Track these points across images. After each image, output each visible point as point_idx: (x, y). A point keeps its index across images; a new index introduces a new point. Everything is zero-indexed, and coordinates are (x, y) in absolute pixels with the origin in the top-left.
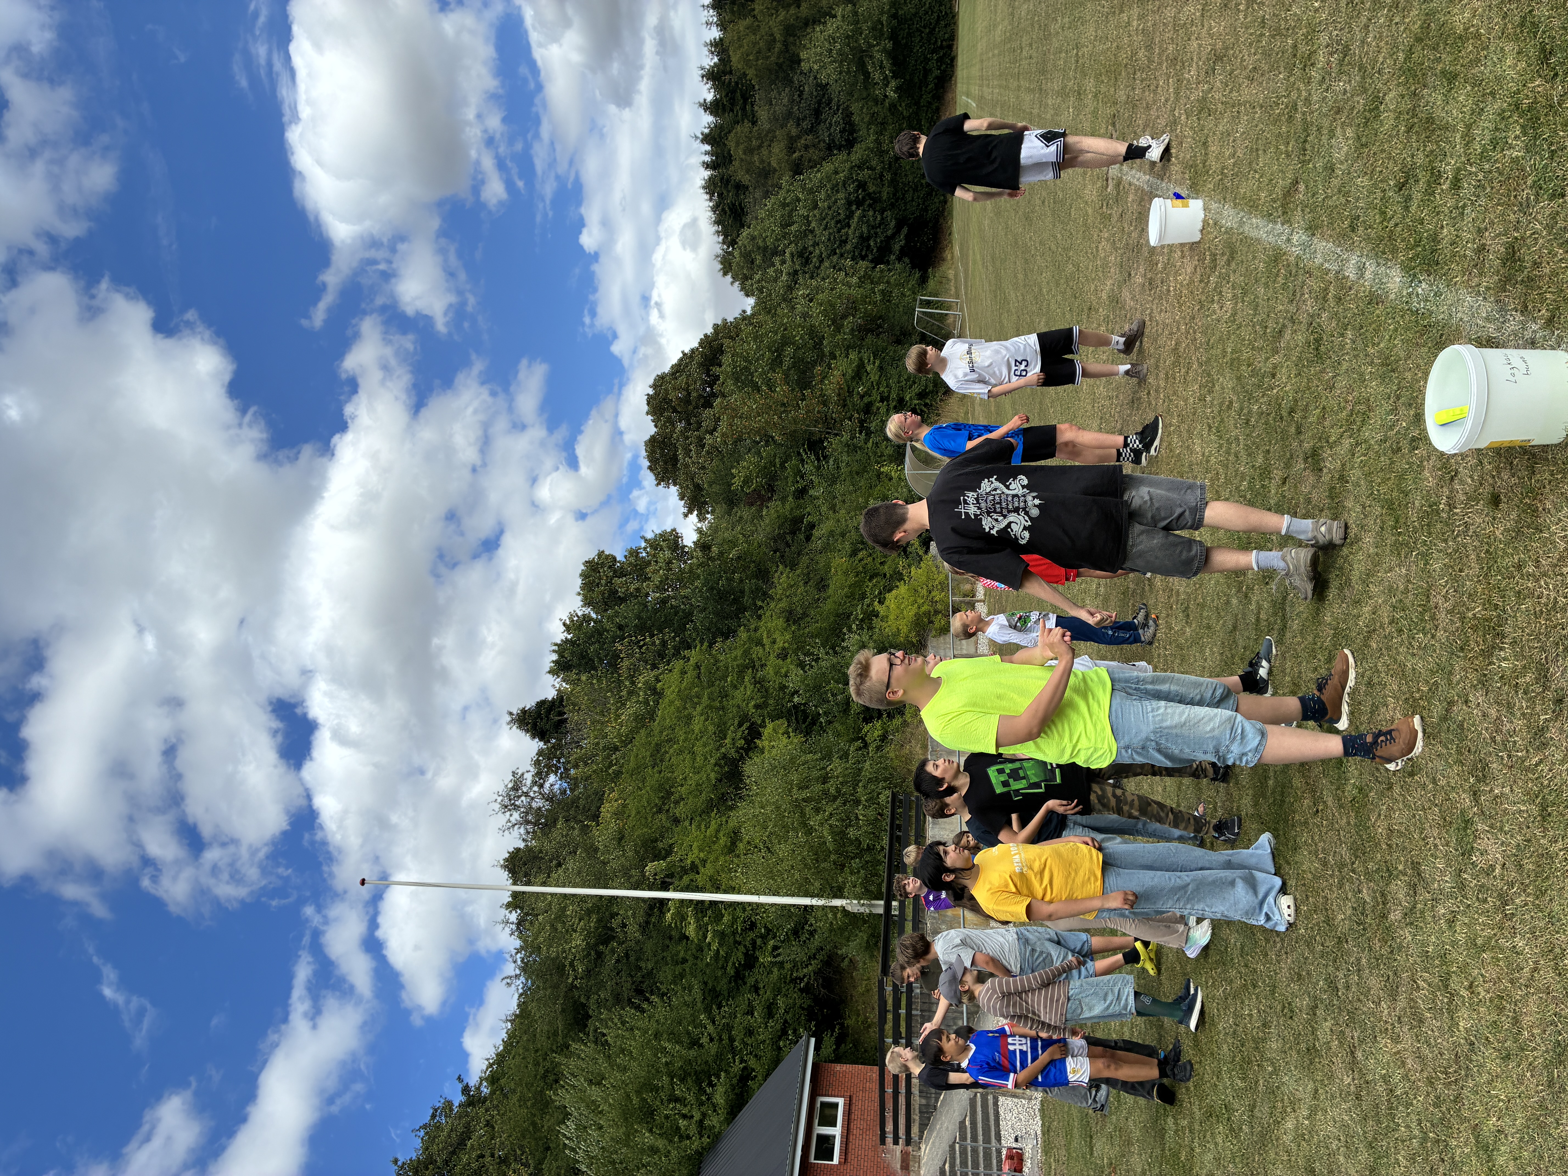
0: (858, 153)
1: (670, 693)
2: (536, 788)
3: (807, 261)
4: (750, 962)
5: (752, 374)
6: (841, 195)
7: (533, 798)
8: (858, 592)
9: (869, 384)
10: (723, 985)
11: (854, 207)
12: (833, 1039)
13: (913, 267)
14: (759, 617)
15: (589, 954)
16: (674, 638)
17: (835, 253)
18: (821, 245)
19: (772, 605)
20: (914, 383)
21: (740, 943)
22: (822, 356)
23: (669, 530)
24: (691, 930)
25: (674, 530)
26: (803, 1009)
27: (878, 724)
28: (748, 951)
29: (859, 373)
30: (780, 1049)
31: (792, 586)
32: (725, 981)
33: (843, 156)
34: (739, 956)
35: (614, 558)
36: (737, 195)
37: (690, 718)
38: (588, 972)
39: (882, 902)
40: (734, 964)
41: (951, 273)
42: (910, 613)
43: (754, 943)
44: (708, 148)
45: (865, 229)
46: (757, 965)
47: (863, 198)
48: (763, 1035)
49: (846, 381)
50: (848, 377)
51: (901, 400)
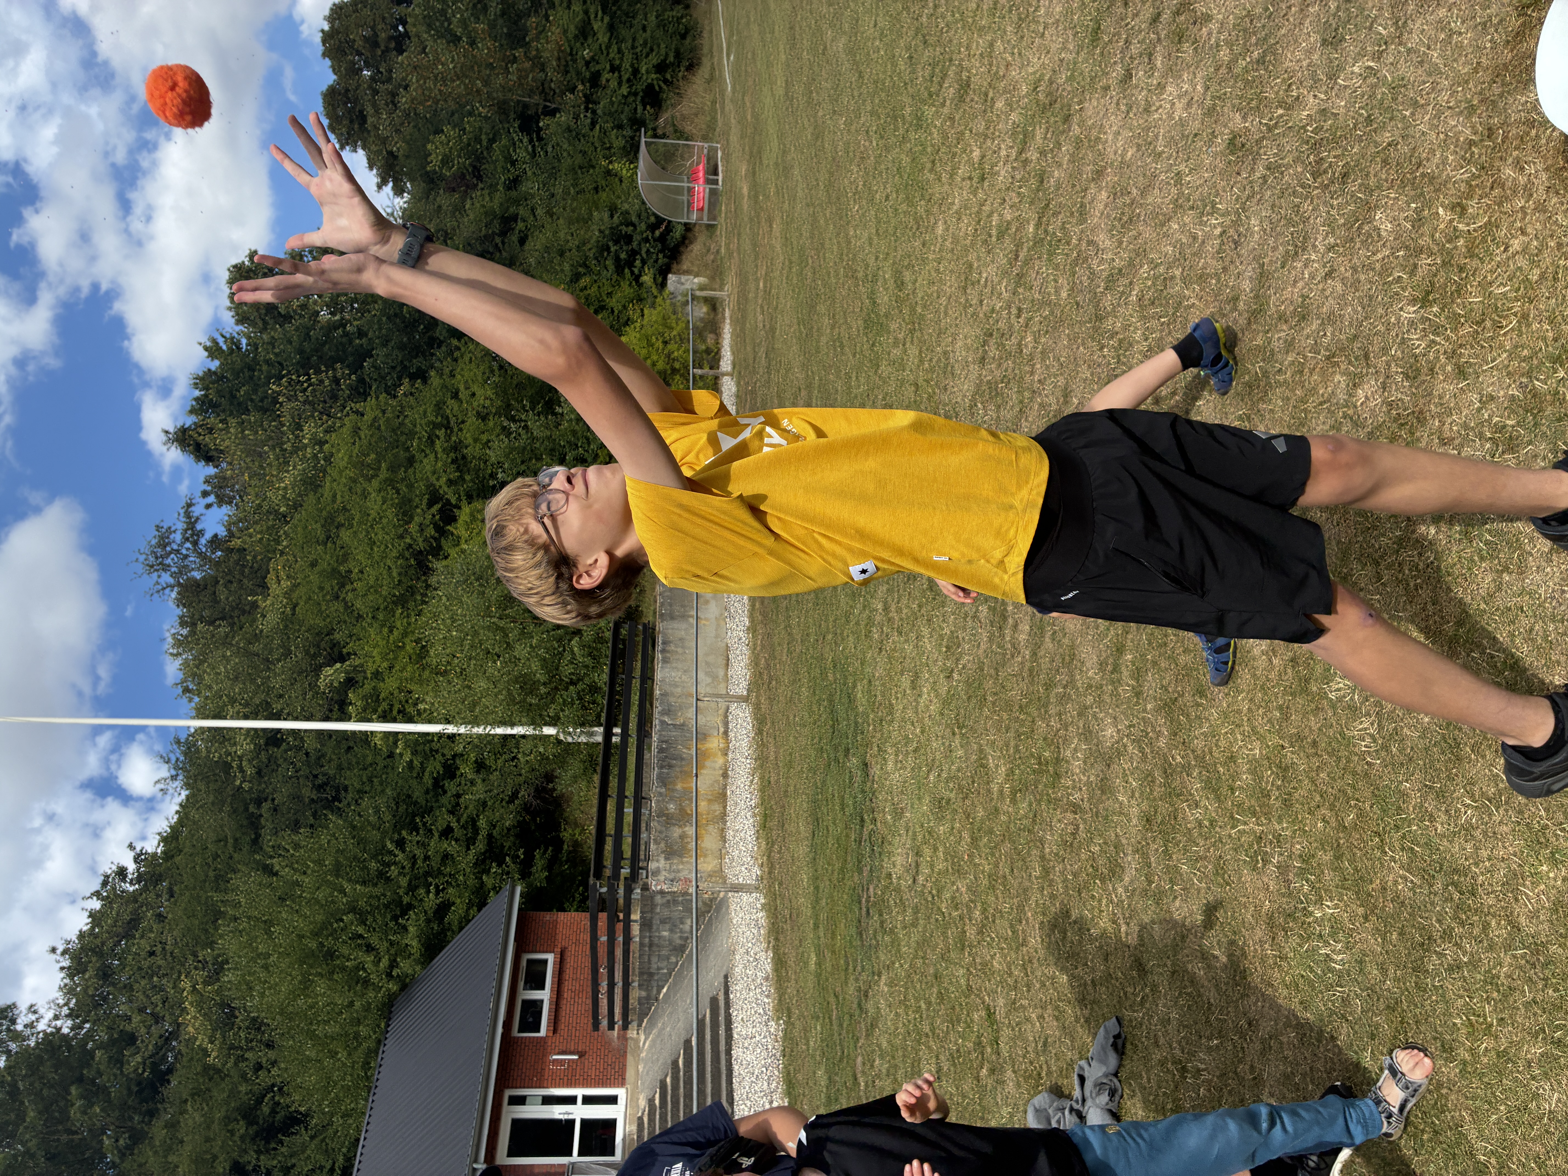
2: (189, 545)
4: (450, 772)
5: (448, 20)
7: (186, 556)
9: (596, 46)
15: (258, 755)
29: (585, 32)
32: (421, 791)
34: (436, 766)
39: (601, 730)
49: (569, 41)
50: (570, 36)
51: (636, 72)
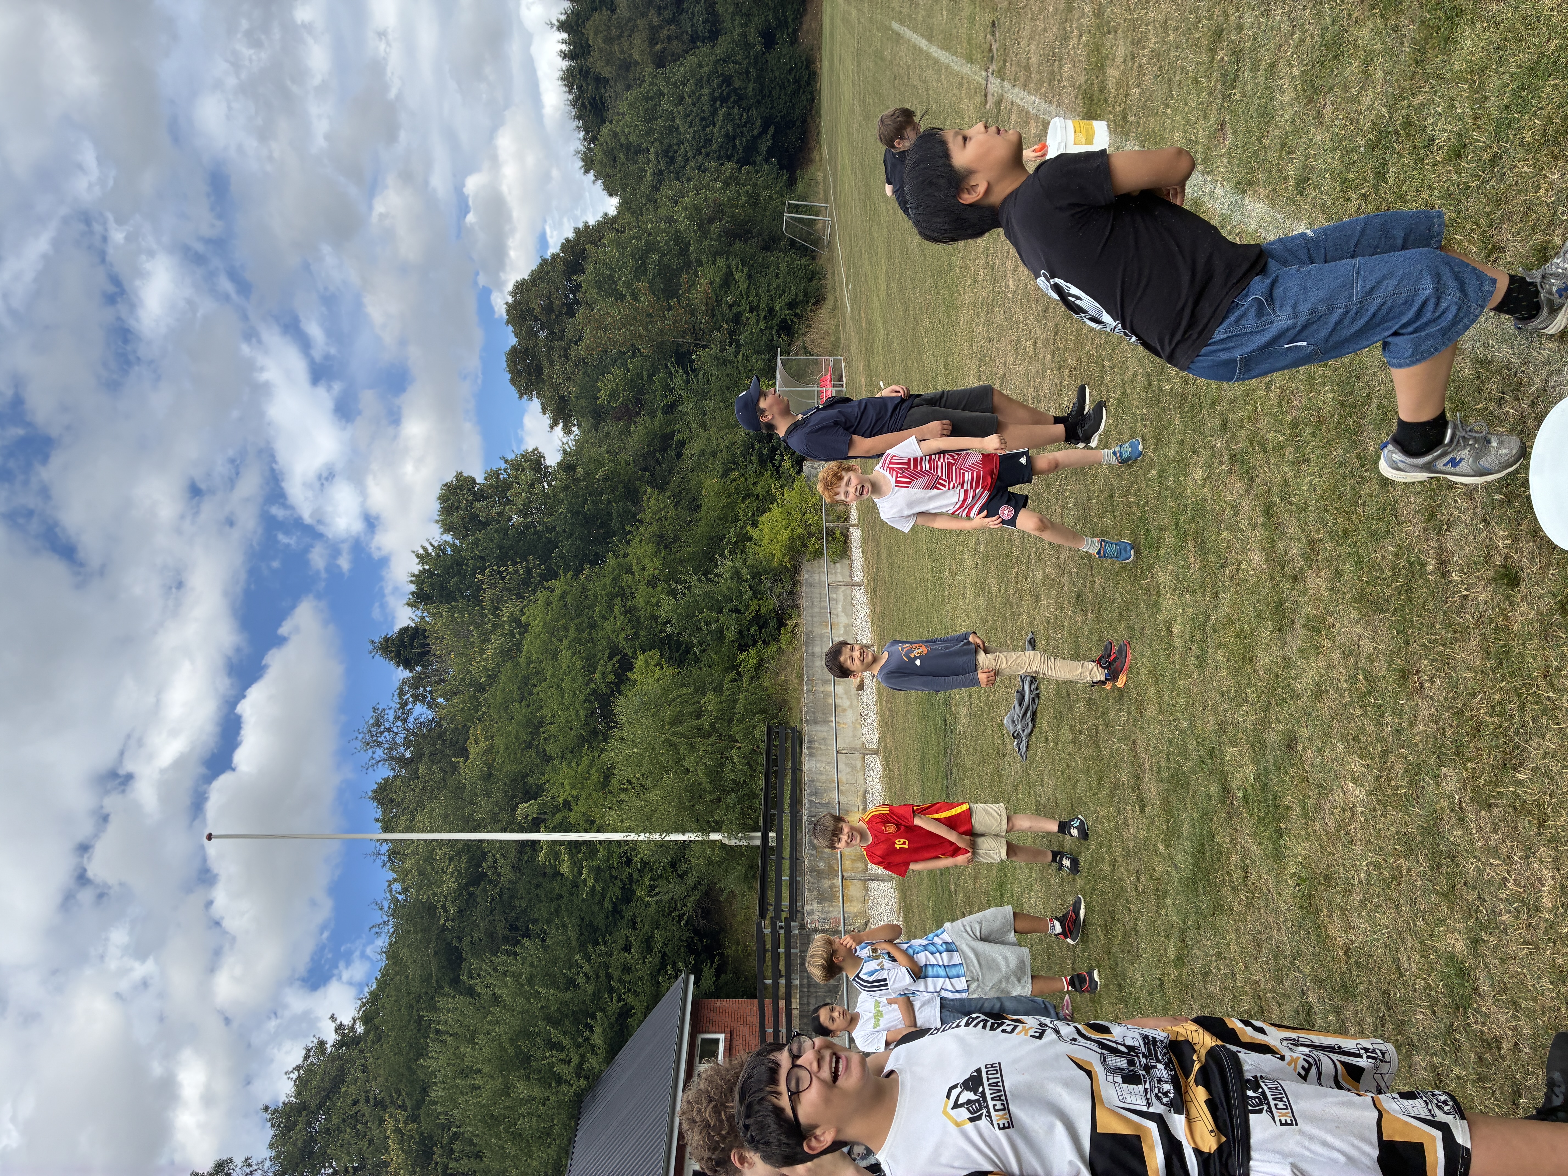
0: (723, 46)
1: (536, 626)
2: (399, 723)
3: (672, 160)
4: (627, 896)
5: (615, 283)
6: (705, 91)
7: (396, 734)
8: (731, 514)
9: (738, 293)
10: (600, 921)
11: (718, 103)
12: (713, 970)
13: (781, 168)
14: (628, 542)
15: (461, 894)
16: (539, 565)
17: (701, 153)
18: (686, 144)
19: (642, 530)
20: (784, 292)
21: (616, 878)
22: (688, 265)
23: (530, 450)
24: (565, 868)
25: (536, 449)
26: (682, 941)
27: (753, 652)
28: (624, 885)
29: (728, 281)
30: (658, 983)
31: (661, 510)
32: (602, 916)
33: (705, 49)
34: (615, 891)
35: (474, 480)
36: (597, 88)
37: (558, 651)
38: (460, 911)
39: (759, 834)
40: (611, 899)
41: (820, 175)
42: (784, 537)
43: (631, 876)
44: (565, 36)
45: (730, 128)
46: (634, 899)
47: (728, 94)
48: (643, 971)
49: (714, 290)
50: (716, 285)
51: (771, 310)
